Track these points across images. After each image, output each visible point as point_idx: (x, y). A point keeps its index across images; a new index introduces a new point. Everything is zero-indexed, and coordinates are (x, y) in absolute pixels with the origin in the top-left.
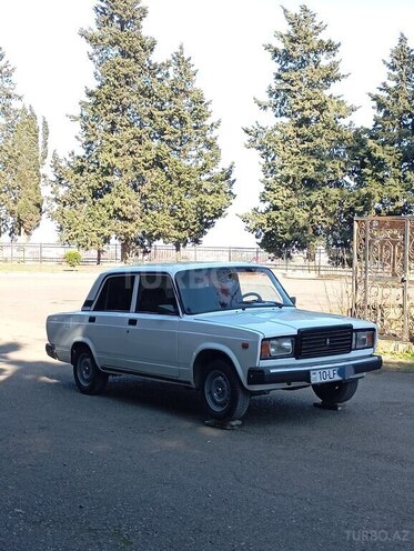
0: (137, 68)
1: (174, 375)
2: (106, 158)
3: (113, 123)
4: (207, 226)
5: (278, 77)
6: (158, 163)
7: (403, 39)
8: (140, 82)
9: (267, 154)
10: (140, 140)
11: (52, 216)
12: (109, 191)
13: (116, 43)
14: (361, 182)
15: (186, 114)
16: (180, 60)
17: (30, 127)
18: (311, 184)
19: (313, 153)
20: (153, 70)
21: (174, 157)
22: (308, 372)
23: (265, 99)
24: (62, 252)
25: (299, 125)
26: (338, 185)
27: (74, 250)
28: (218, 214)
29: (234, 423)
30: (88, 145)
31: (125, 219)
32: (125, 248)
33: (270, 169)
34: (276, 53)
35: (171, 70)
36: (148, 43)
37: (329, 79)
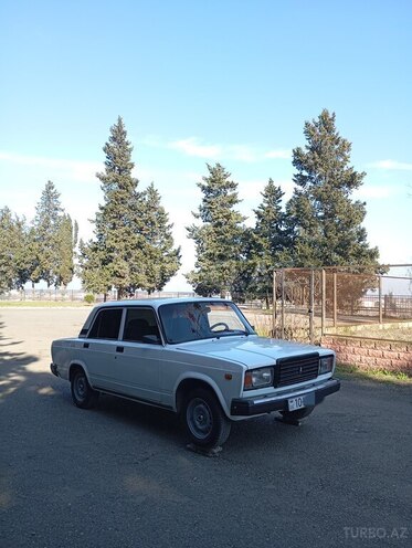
0: (127, 194)
1: (158, 400)
2: (110, 243)
3: (114, 224)
4: (166, 280)
5: (205, 201)
6: (139, 246)
7: (271, 182)
8: (130, 202)
9: (199, 242)
10: (129, 233)
11: (79, 275)
12: (111, 261)
13: (117, 181)
14: (249, 256)
15: (155, 220)
16: (152, 191)
17: (68, 226)
18: (222, 257)
19: (223, 241)
20: (137, 196)
21: (148, 243)
22: (286, 401)
23: (198, 212)
24: (83, 295)
25: (216, 226)
26: (237, 259)
27: (91, 293)
28: (172, 273)
29: (215, 451)
30: (100, 236)
31: (120, 276)
32: (120, 293)
33: (200, 250)
34: (203, 188)
35: (146, 197)
36: (134, 181)
37: (233, 201)
